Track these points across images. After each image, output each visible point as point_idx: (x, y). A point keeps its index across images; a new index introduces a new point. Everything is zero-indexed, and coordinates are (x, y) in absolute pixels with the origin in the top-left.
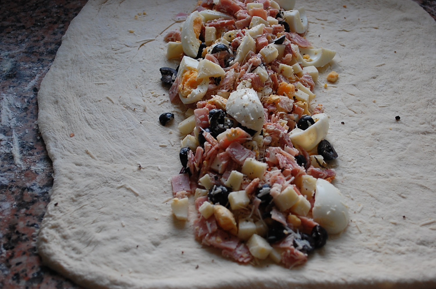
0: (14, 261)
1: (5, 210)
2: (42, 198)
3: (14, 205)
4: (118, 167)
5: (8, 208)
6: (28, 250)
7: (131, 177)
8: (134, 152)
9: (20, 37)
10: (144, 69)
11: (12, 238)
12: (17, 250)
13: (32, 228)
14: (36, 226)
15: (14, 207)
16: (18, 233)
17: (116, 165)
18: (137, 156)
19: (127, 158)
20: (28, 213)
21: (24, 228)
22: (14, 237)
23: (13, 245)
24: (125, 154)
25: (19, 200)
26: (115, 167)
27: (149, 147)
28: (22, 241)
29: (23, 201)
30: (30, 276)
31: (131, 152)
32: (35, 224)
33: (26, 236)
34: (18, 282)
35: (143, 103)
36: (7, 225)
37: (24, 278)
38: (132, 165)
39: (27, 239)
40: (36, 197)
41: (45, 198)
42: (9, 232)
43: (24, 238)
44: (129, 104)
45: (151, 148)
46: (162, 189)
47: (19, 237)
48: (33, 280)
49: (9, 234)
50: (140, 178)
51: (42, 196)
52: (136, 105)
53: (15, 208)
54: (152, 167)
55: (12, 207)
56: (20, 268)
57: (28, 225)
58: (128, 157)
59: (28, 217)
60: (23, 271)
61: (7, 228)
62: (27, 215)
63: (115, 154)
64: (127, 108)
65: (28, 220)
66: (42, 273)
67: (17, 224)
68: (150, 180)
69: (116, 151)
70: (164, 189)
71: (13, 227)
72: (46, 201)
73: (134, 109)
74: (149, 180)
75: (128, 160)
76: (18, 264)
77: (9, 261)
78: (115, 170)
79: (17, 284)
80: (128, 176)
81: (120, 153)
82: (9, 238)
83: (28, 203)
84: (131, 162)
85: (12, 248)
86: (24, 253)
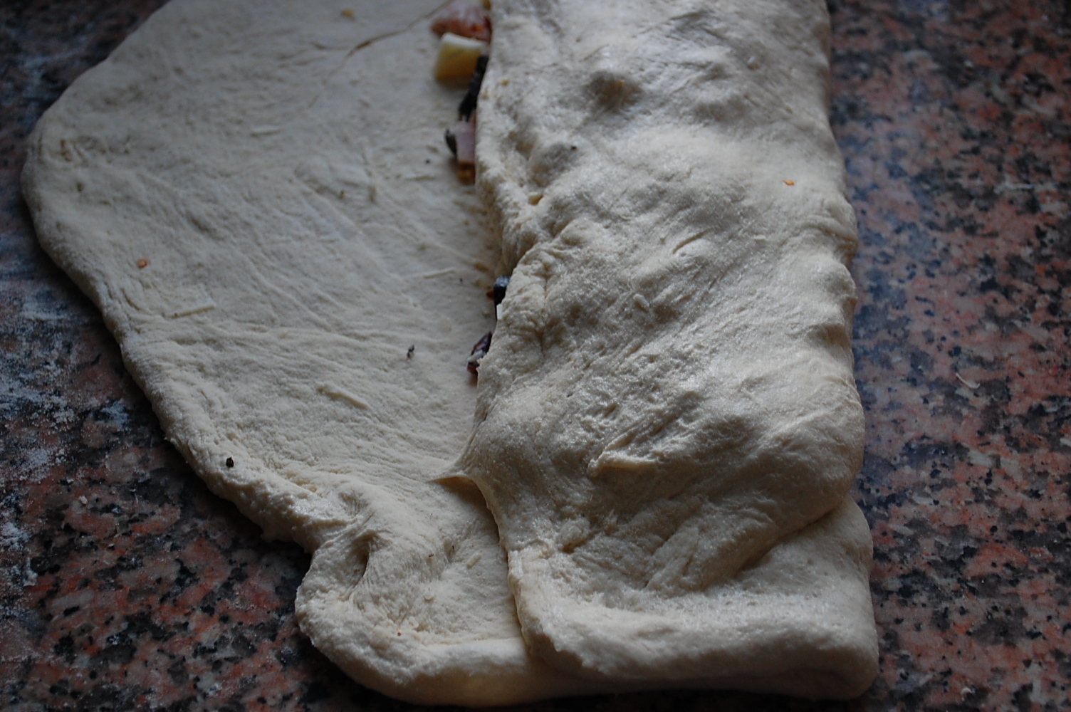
0: (60, 603)
1: (36, 469)
2: (131, 437)
3: (60, 457)
4: (291, 338)
5: (44, 465)
6: (96, 574)
7: (335, 363)
8: (328, 292)
9: (74, 20)
10: (366, 98)
11: (54, 545)
12: (66, 575)
13: (105, 515)
14: (115, 510)
15: (58, 461)
16: (68, 529)
17: (285, 330)
18: (337, 304)
19: (310, 308)
20: (95, 476)
21: (84, 517)
22: (60, 541)
23: (57, 562)
24: (304, 300)
25: (73, 442)
26: (283, 337)
27: (373, 284)
28: (79, 550)
29: (83, 446)
30: (101, 643)
31: (321, 293)
32: (113, 506)
33: (91, 538)
34: (71, 660)
35: (367, 180)
36: (41, 510)
37: (85, 649)
38: (328, 330)
39: (93, 546)
40: (116, 434)
41: (139, 437)
42: (47, 527)
43: (84, 541)
44: (328, 180)
45: (377, 288)
46: (427, 397)
47: (71, 540)
48: (108, 653)
49: (45, 531)
50: (358, 367)
51: (132, 433)
52: (347, 183)
53: (63, 463)
54: (382, 336)
55: (54, 460)
56: (75, 623)
57: (94, 510)
58: (313, 306)
59: (95, 487)
60: (83, 631)
61: (42, 518)
62: (92, 482)
63: (275, 299)
64: (322, 190)
65: (95, 496)
66: (132, 636)
67: (66, 506)
68: (385, 370)
69: (279, 290)
70: (432, 396)
71: (56, 514)
72: (142, 444)
73: (342, 193)
74: (383, 372)
75: (314, 315)
76: (68, 612)
77: (47, 604)
78: (284, 343)
79: (67, 665)
80: (327, 362)
81: (290, 296)
82: (47, 544)
83: (95, 450)
84: (323, 320)
85: (55, 569)
86: (86, 583)
